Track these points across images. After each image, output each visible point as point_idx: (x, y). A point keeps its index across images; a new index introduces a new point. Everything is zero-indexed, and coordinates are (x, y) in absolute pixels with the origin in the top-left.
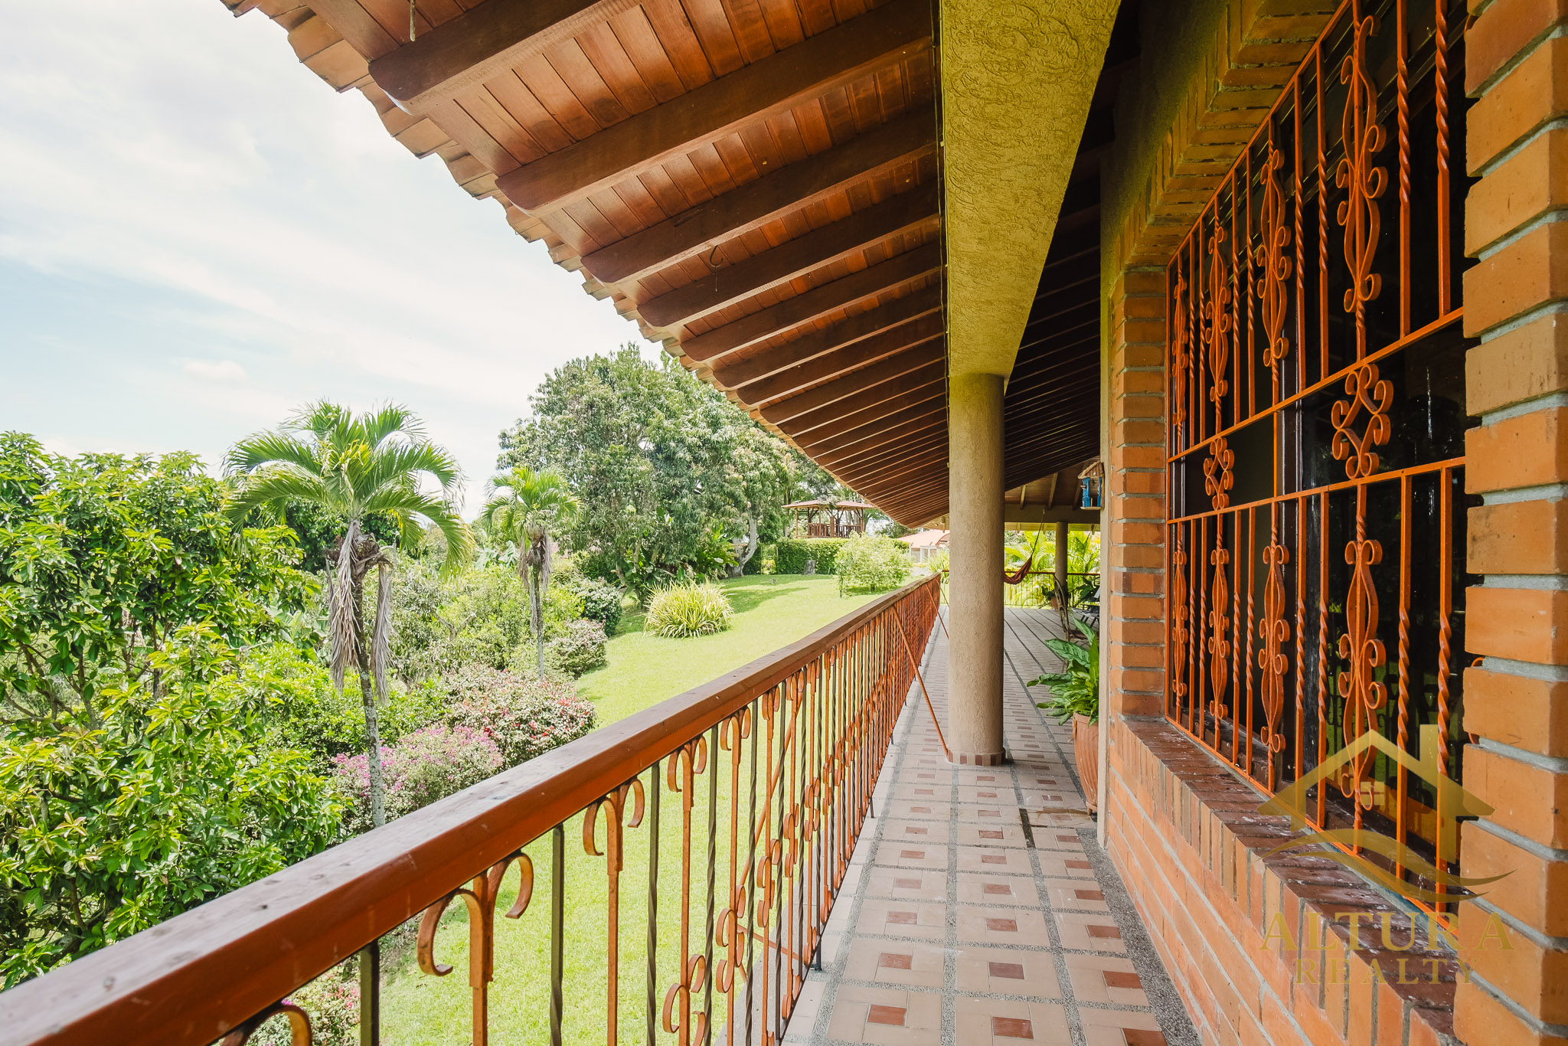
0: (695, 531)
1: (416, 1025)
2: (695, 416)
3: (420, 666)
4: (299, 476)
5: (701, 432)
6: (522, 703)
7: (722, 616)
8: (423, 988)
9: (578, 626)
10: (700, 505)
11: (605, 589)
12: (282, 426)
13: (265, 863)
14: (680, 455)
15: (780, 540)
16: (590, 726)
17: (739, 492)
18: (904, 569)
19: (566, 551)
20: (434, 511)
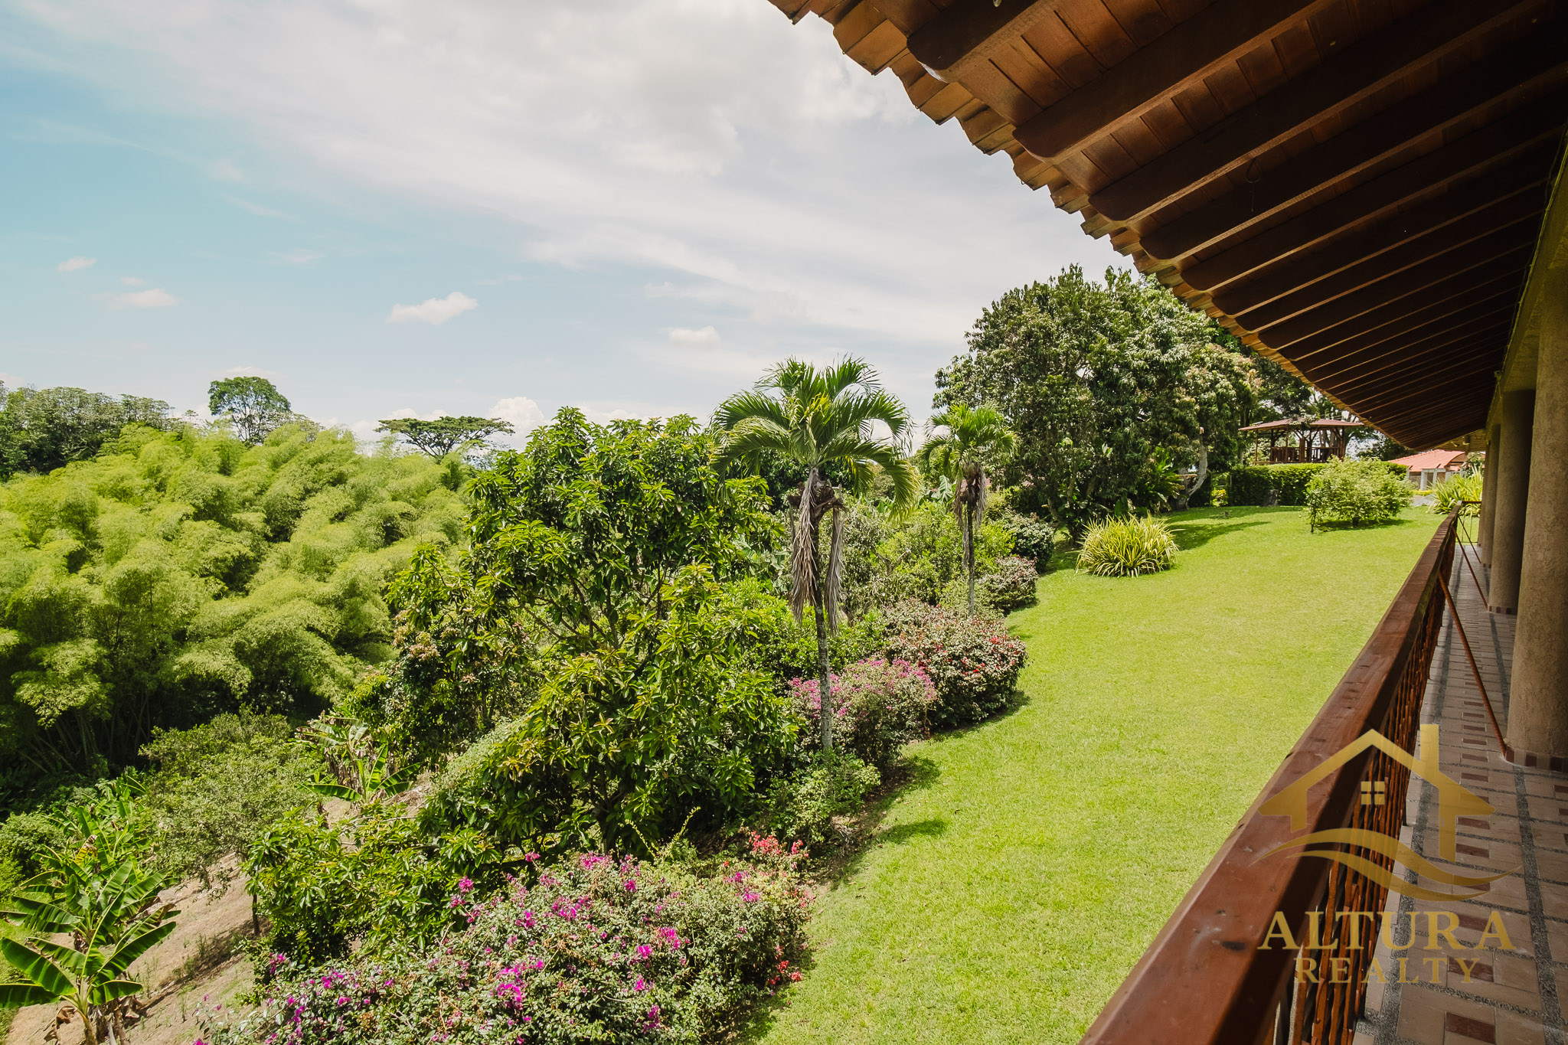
0: (1137, 462)
2: (1143, 337)
3: (861, 599)
4: (769, 430)
5: (1149, 353)
6: (956, 639)
7: (1164, 553)
9: (1009, 563)
10: (1144, 433)
11: (1037, 525)
12: (758, 385)
13: (739, 771)
14: (1125, 380)
15: (1234, 468)
16: (1021, 665)
17: (1190, 416)
19: (998, 487)
20: (884, 457)
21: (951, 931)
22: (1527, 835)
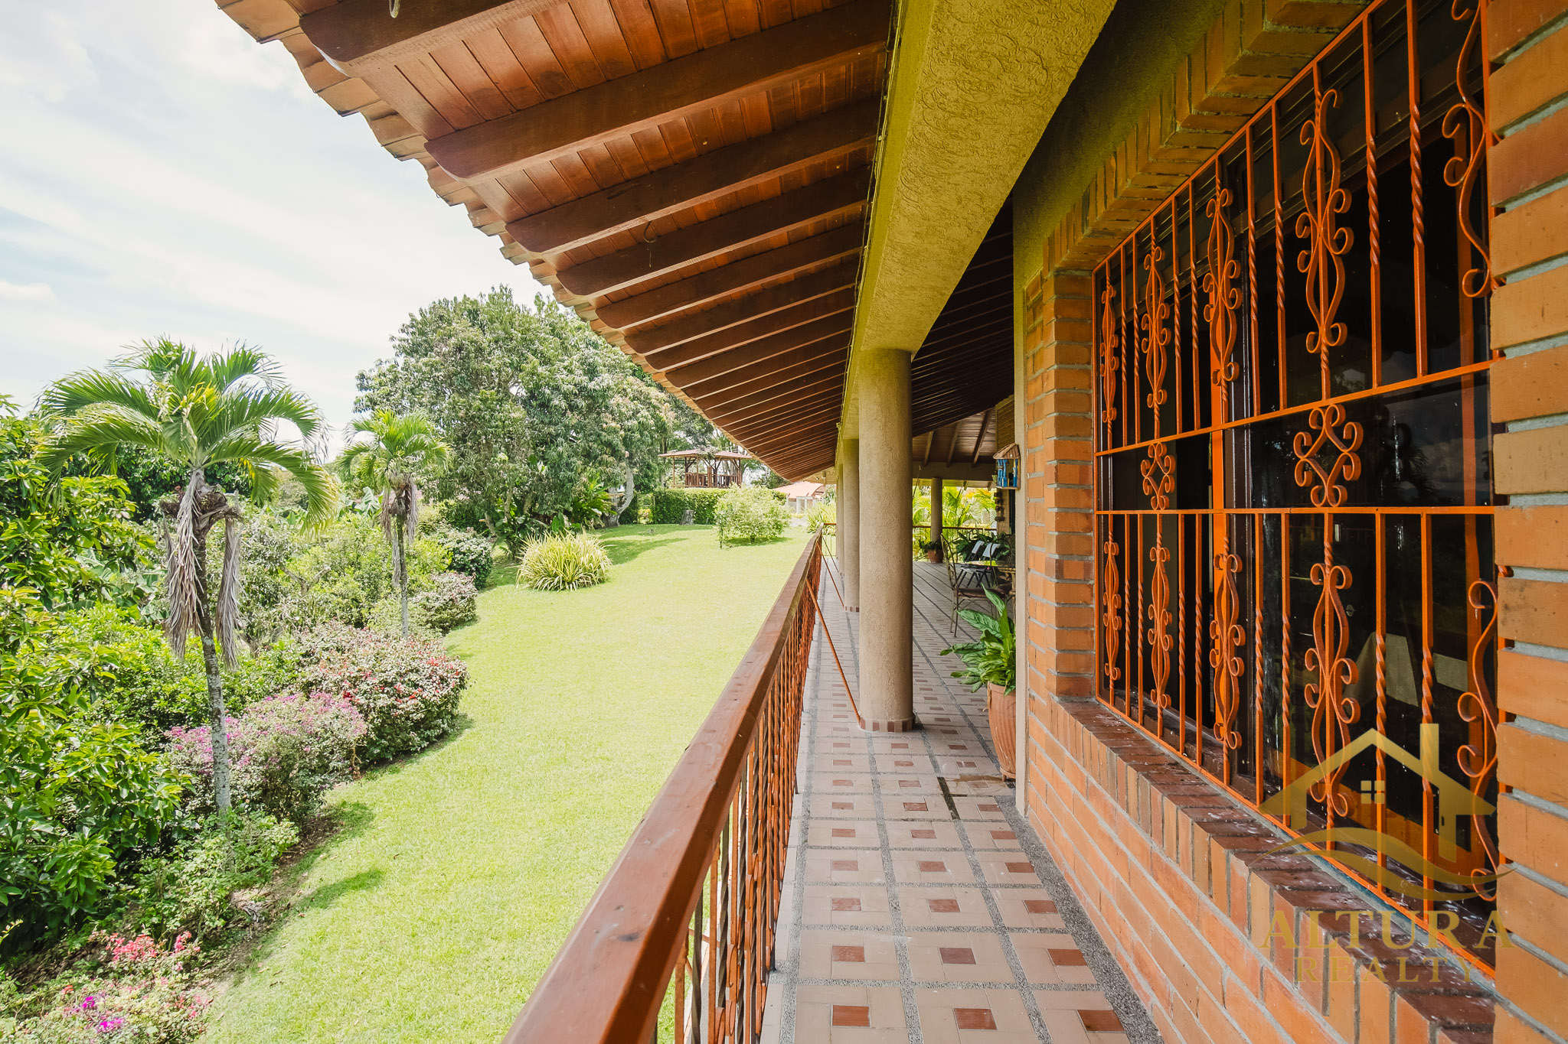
0: (570, 480)
1: (272, 1030)
2: (571, 363)
3: (267, 625)
4: (130, 420)
5: (578, 379)
6: (386, 664)
7: (599, 567)
8: (278, 987)
9: (446, 579)
10: (576, 454)
11: (474, 540)
12: (113, 363)
13: (90, 858)
14: (556, 402)
15: (656, 490)
16: (462, 686)
17: (617, 441)
18: (783, 521)
19: (431, 500)
20: (292, 462)
21: (395, 995)
22: (876, 785)
